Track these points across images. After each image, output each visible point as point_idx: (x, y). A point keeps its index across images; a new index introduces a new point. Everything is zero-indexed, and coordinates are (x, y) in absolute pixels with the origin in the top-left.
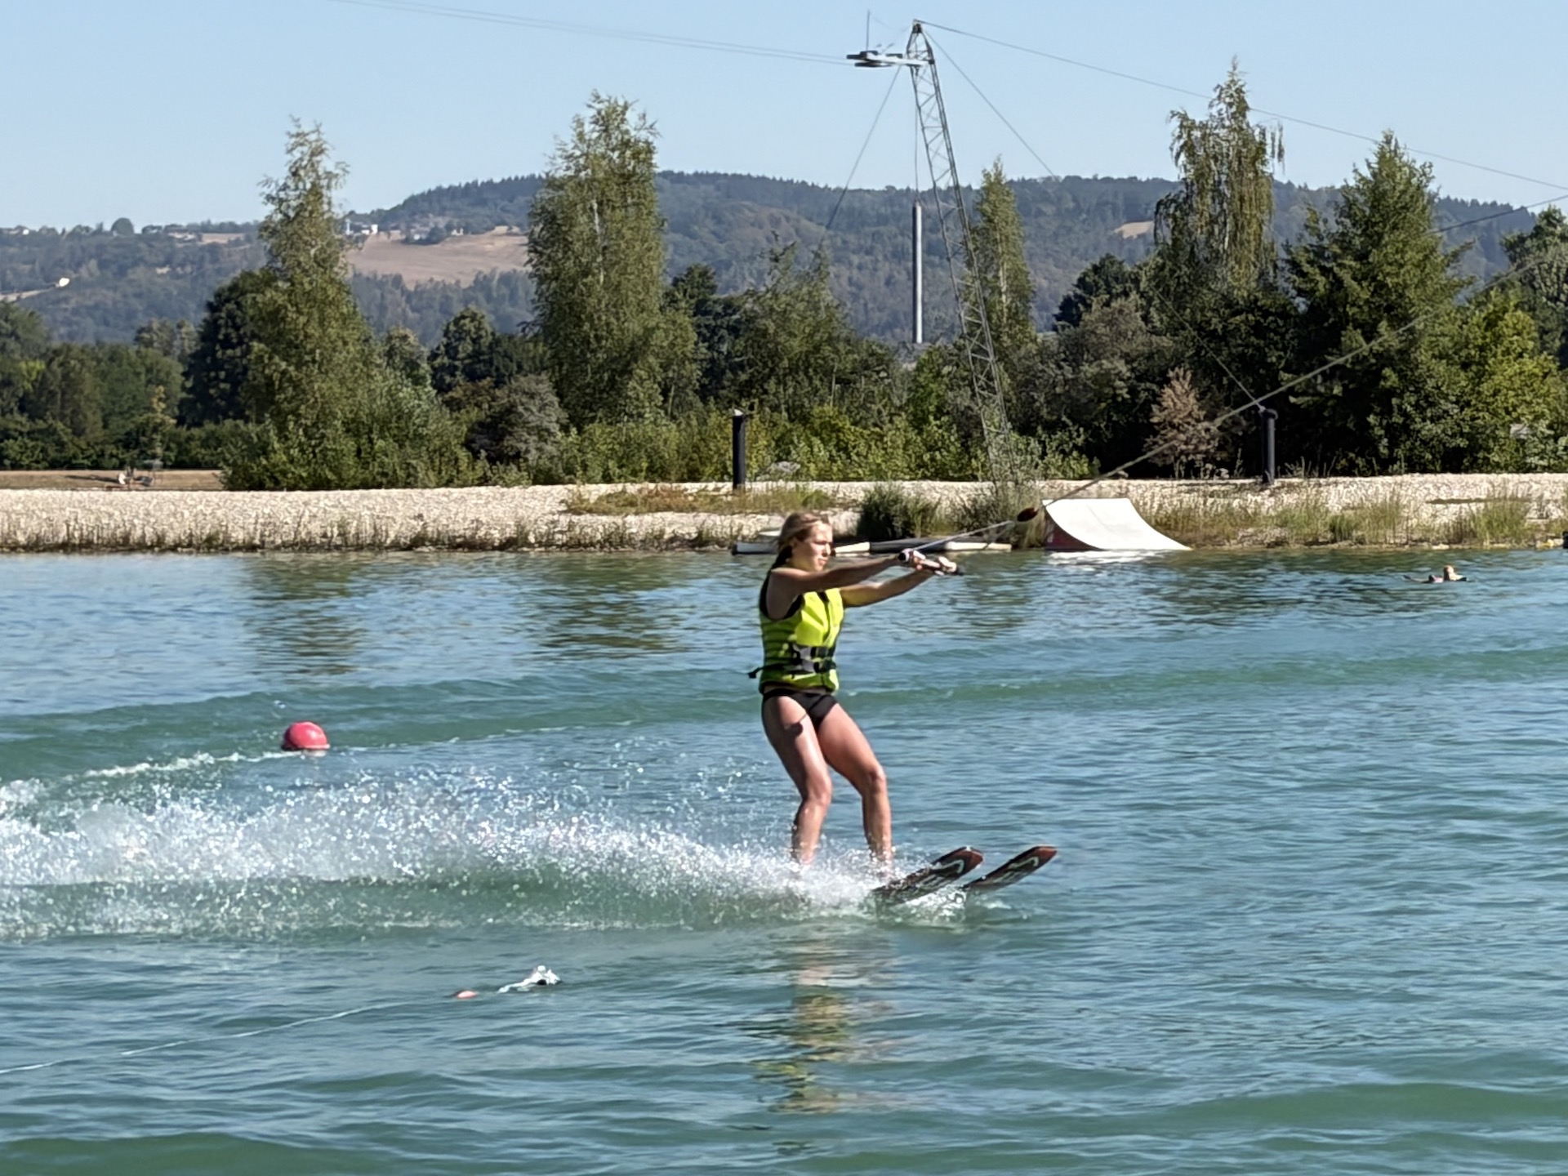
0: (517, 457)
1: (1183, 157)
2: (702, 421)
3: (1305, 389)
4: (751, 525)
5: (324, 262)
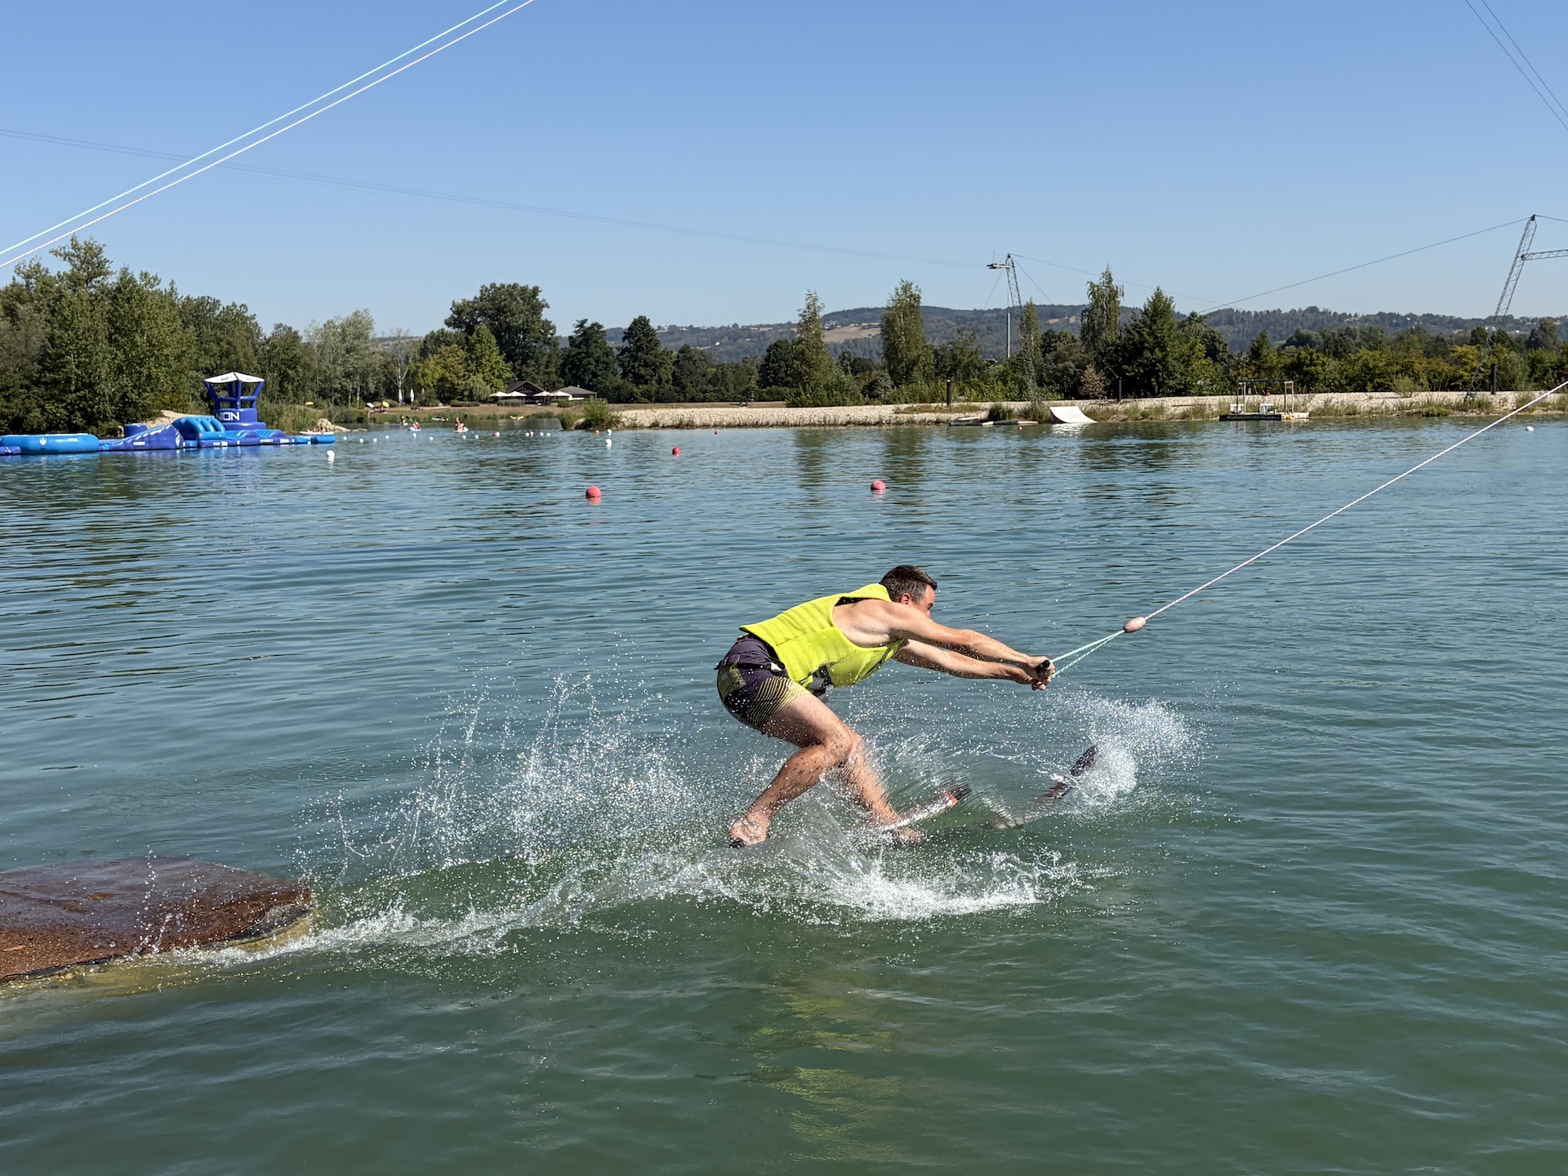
1: (1091, 296)
2: (936, 383)
3: (1130, 370)
4: (954, 416)
5: (817, 335)
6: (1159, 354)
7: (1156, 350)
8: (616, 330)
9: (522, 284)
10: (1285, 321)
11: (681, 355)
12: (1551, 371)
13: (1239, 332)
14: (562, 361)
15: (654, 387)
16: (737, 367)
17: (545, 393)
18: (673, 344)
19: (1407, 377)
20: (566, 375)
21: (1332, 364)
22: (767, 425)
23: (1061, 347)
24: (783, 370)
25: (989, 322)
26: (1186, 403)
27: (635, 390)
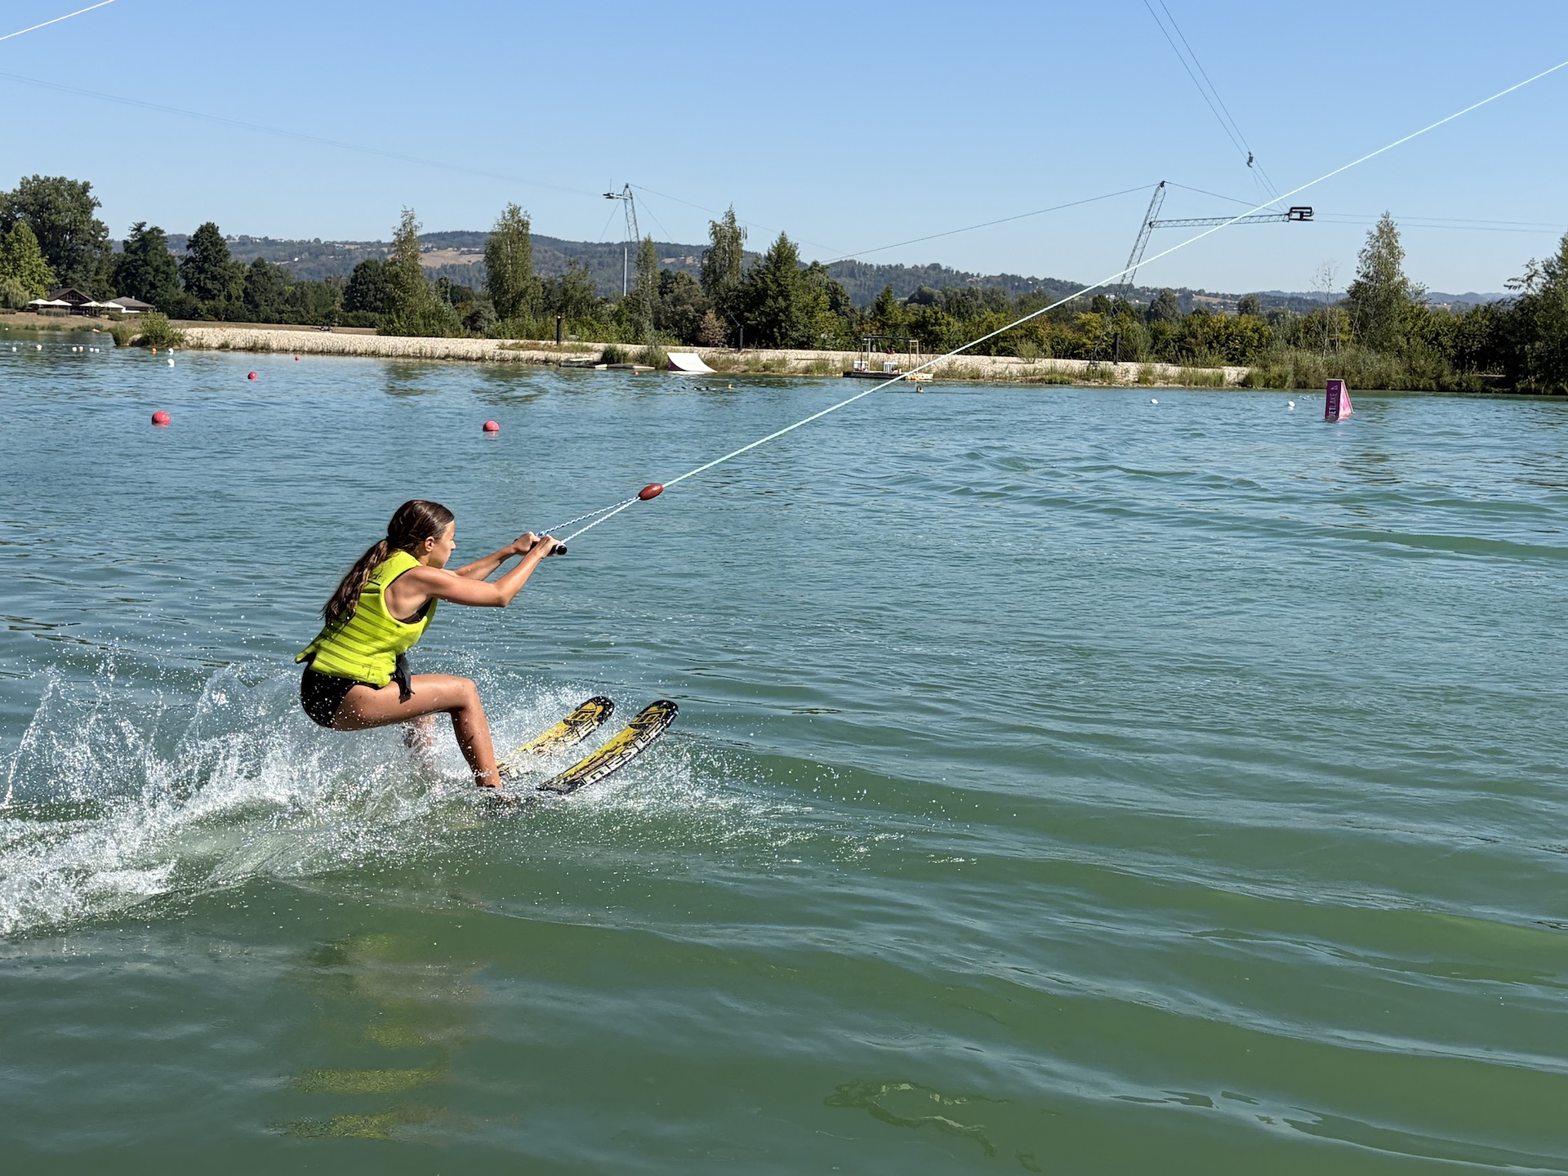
0: (480, 329)
1: (713, 237)
2: (545, 319)
3: (753, 318)
4: (564, 356)
5: (414, 257)
6: (782, 303)
7: (780, 298)
8: (180, 238)
9: (70, 178)
10: (907, 277)
11: (255, 269)
12: (1172, 344)
13: (861, 285)
14: (114, 268)
15: (222, 303)
16: (319, 286)
17: (94, 304)
18: (244, 256)
19: (1030, 343)
20: (119, 283)
21: (957, 325)
22: (355, 353)
23: (679, 289)
24: (372, 293)
25: (601, 257)
26: (808, 357)
27: (200, 305)
